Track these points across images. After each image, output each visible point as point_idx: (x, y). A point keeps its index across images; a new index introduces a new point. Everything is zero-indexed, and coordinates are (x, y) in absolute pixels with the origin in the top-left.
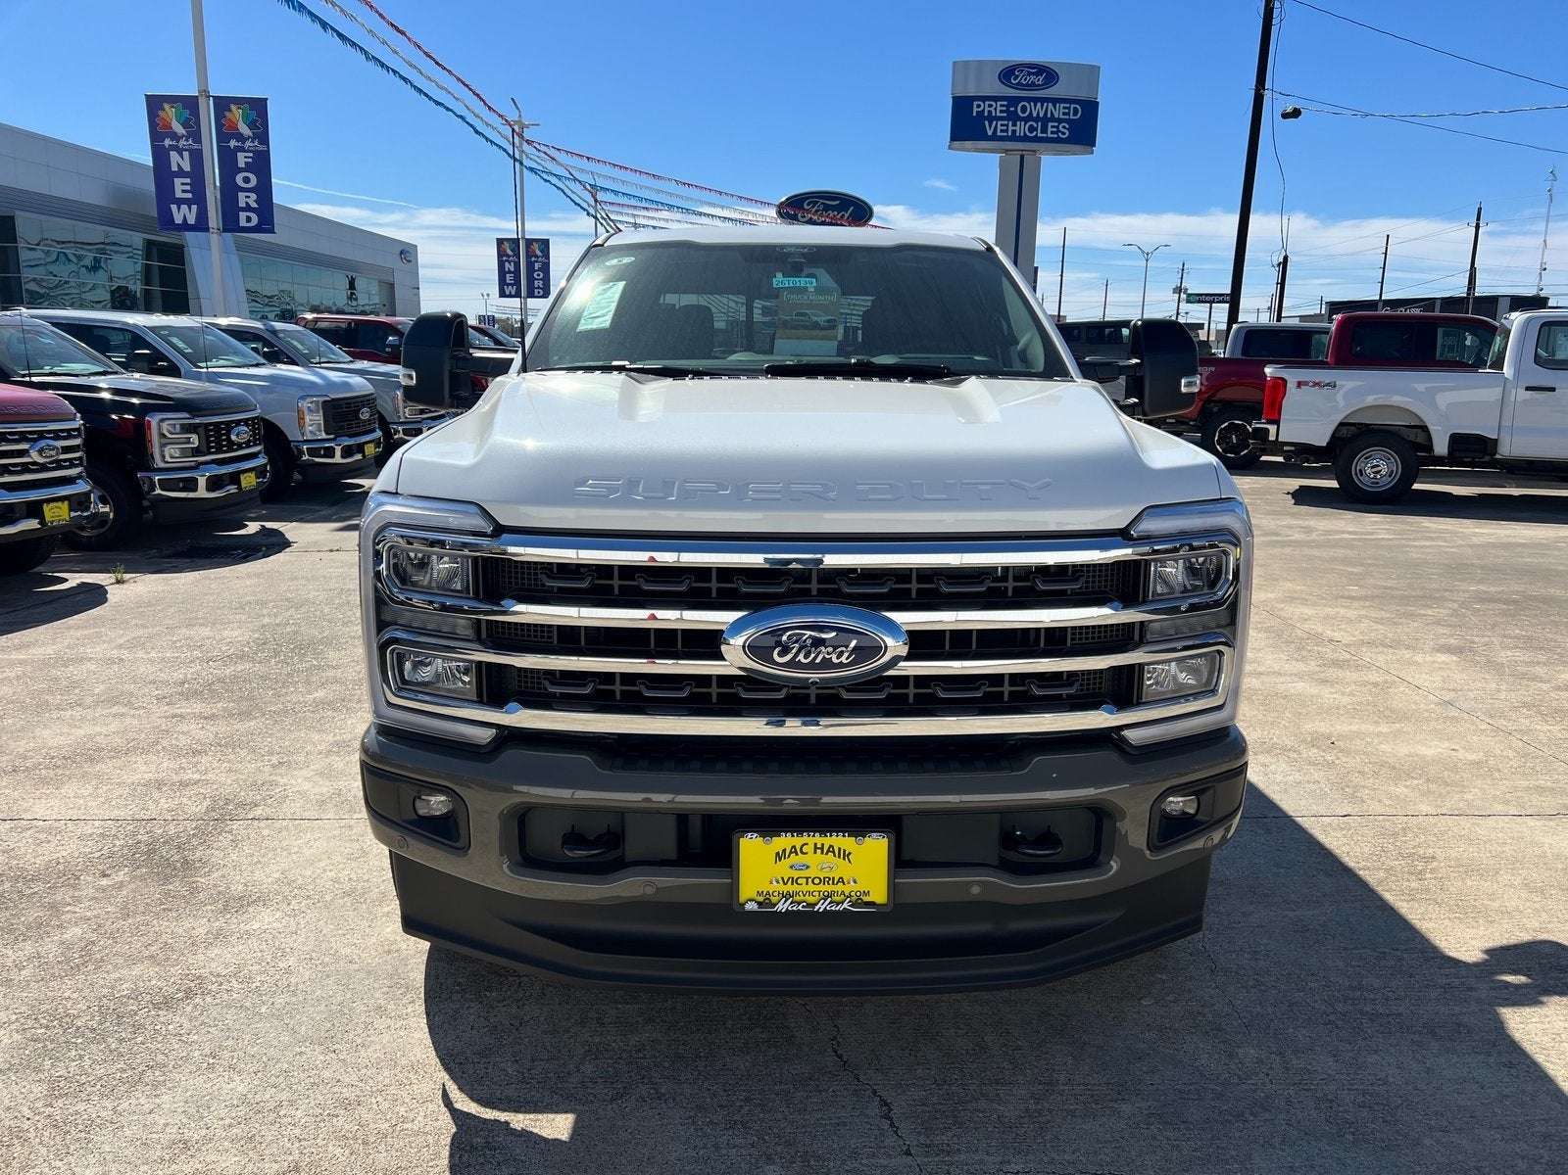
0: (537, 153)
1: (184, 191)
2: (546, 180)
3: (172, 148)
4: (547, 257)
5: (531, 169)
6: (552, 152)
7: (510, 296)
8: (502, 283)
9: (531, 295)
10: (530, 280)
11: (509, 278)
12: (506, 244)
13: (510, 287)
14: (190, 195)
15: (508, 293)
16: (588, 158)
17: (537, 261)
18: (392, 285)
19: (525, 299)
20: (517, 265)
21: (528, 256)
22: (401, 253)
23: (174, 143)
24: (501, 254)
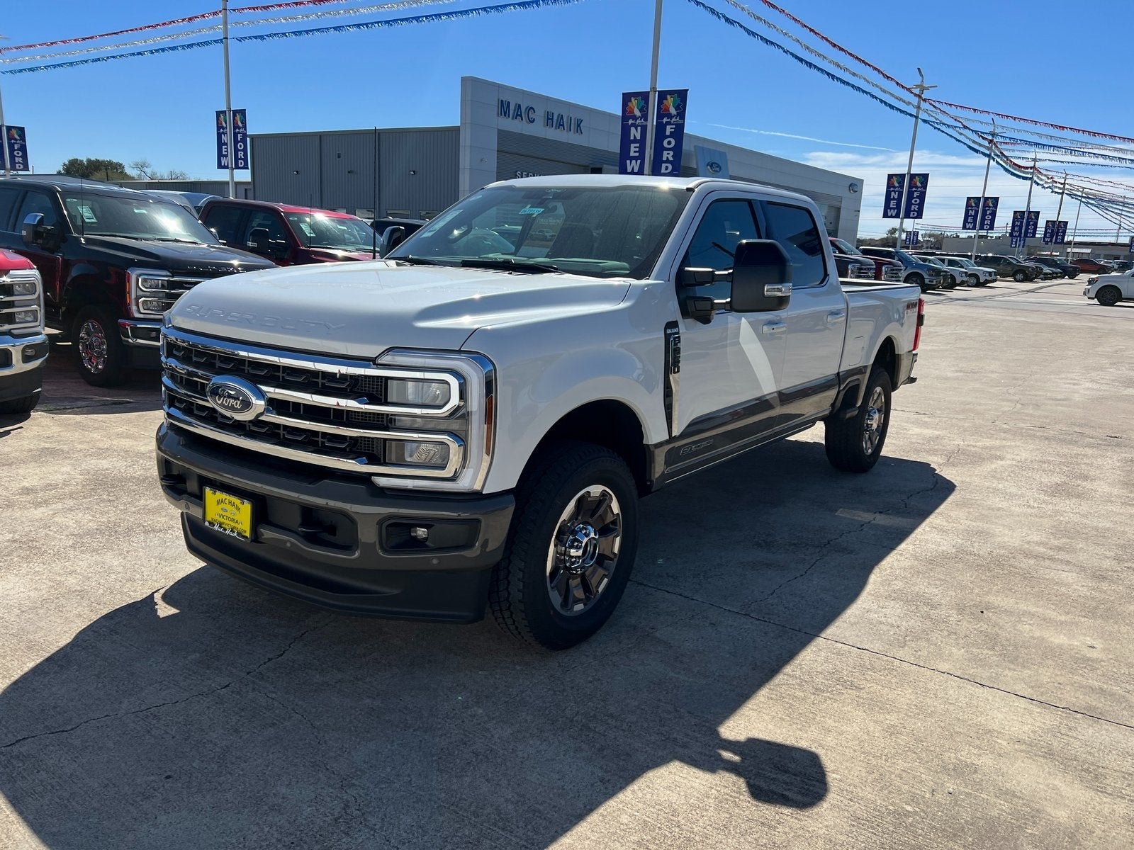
0: (934, 109)
1: (635, 152)
2: (935, 128)
3: (633, 125)
4: (925, 187)
5: (925, 121)
6: (944, 107)
7: (891, 217)
8: (887, 207)
9: (907, 216)
10: (909, 204)
11: (892, 204)
12: (895, 178)
13: (892, 210)
14: (637, 154)
15: (889, 215)
16: (975, 110)
17: (916, 191)
18: (839, 209)
19: (902, 219)
20: (901, 194)
21: (910, 187)
22: (850, 186)
23: (634, 122)
24: (889, 185)
